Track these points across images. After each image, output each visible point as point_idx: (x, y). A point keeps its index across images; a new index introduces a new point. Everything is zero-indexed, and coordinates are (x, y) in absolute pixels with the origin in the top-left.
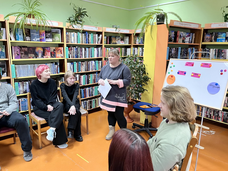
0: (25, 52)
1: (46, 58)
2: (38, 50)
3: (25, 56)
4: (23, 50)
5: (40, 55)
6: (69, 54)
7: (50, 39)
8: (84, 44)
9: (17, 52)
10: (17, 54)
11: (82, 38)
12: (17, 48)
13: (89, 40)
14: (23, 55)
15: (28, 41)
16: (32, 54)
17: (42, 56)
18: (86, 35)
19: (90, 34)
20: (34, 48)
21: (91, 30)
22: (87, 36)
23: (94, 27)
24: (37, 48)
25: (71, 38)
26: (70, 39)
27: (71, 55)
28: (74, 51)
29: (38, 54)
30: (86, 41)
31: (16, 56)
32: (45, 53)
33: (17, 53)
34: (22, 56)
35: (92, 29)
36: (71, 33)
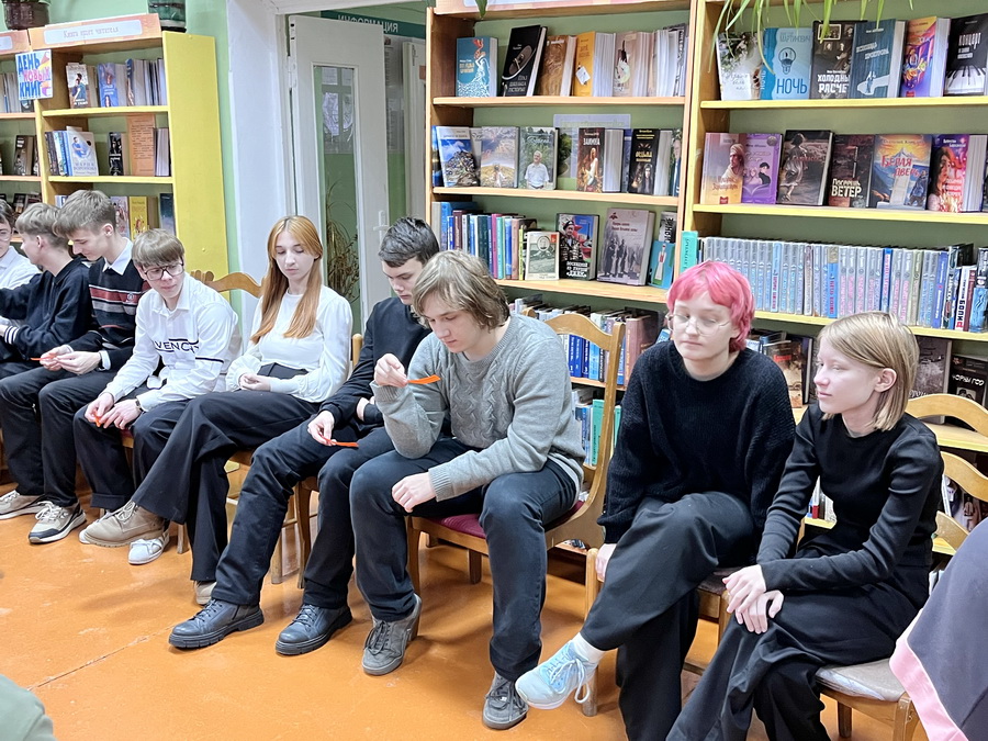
0: (809, 163)
1: (941, 209)
2: (890, 154)
4: (801, 154)
5: (902, 187)
7: (974, 72)
9: (762, 166)
10: (761, 175)
12: (764, 142)
14: (794, 184)
15: (833, 96)
16: (850, 177)
17: (913, 199)
20: (867, 144)
24: (887, 141)
29: (886, 181)
31: (755, 186)
32: (940, 177)
34: (789, 188)
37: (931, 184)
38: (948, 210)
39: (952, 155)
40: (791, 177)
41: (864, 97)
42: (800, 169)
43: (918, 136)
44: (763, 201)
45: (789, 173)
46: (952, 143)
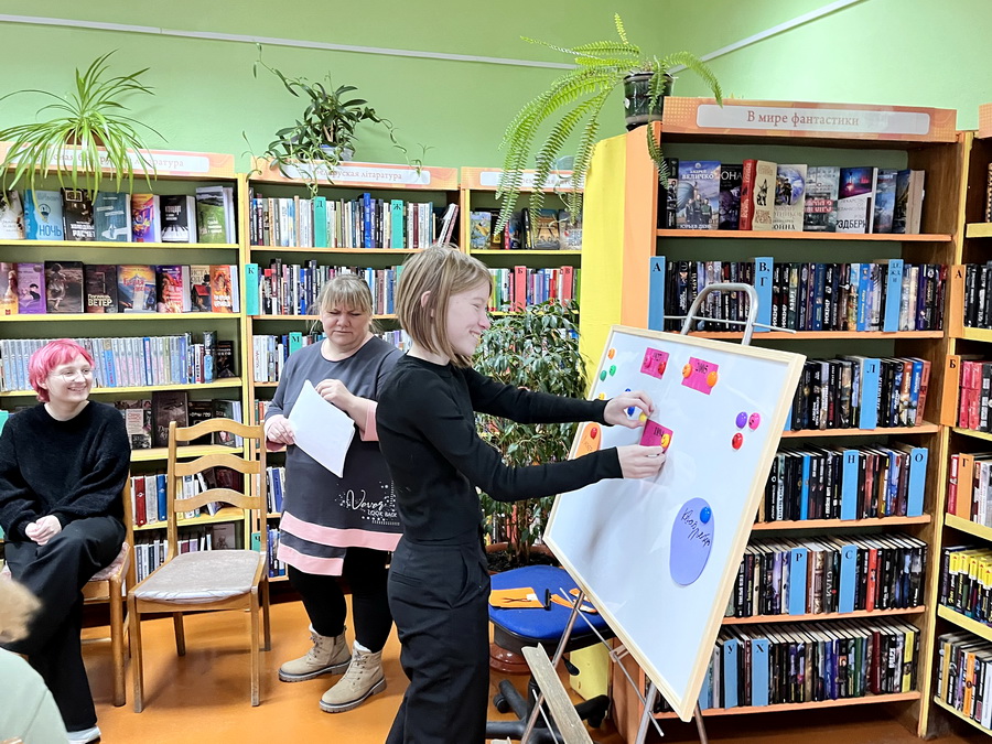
0: (68, 284)
1: (168, 311)
2: (129, 277)
3: (66, 302)
4: (61, 278)
5: (140, 298)
6: (268, 296)
7: (180, 229)
8: (349, 248)
9: (32, 286)
10: (32, 293)
11: (343, 222)
12: (31, 269)
13: (378, 230)
14: (59, 299)
15: (84, 239)
16: (101, 293)
17: (148, 306)
18: (362, 210)
19: (386, 205)
20: (112, 272)
21: (392, 181)
22: (367, 210)
23: (408, 168)
24: (126, 269)
25: (278, 221)
26: (272, 226)
27: (274, 300)
28: (292, 283)
29: (128, 294)
30: (363, 236)
31: (28, 301)
32: (164, 291)
33: (34, 289)
34: (55, 301)
35: (398, 181)
36: (278, 203)
37: (158, 296)
38: (174, 311)
39: (170, 277)
40: (56, 294)
41: (109, 240)
42: (62, 288)
43: (145, 266)
44: (36, 312)
45: (54, 291)
46: (170, 271)
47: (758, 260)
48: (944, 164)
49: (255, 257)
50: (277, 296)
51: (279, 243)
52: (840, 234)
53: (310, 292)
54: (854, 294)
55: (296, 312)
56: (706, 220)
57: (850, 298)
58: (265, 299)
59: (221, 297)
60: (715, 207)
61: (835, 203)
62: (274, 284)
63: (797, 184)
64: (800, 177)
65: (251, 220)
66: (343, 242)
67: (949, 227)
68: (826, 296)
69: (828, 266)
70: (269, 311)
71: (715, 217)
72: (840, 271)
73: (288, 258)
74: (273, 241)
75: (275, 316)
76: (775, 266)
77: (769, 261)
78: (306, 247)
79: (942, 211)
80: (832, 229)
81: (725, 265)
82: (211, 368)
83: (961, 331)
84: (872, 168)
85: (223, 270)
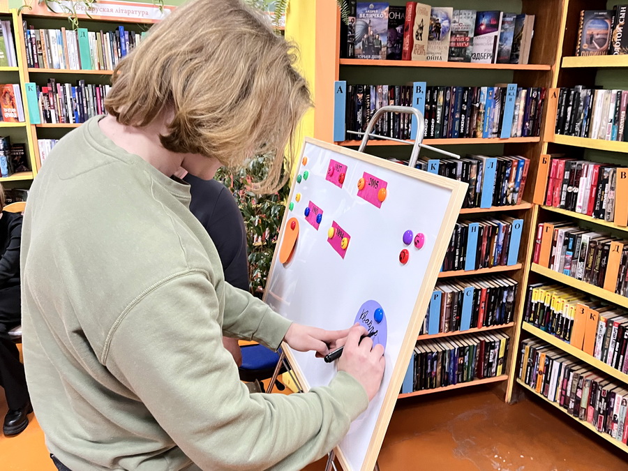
6: (47, 108)
8: (110, 71)
11: (103, 50)
18: (118, 40)
19: (137, 36)
21: (141, 17)
22: (123, 40)
23: (153, 6)
25: (49, 48)
26: (45, 52)
27: (53, 112)
28: (65, 98)
36: (47, 33)
47: (416, 84)
48: (549, 11)
49: (33, 77)
50: (54, 108)
51: (52, 65)
52: (475, 64)
53: (81, 105)
54: (482, 110)
55: (71, 121)
56: (377, 51)
57: (479, 114)
58: (45, 111)
59: (9, 110)
60: (384, 41)
61: (472, 39)
62: (51, 99)
63: (445, 24)
64: (447, 18)
65: (27, 47)
66: (105, 65)
67: (550, 60)
68: (462, 112)
69: (465, 89)
70: (49, 120)
71: (384, 49)
72: (473, 93)
73: (62, 78)
74: (47, 64)
75: (54, 124)
76: (428, 88)
77: (423, 85)
78: (74, 68)
79: (545, 48)
80: (468, 60)
81: (391, 88)
82: (6, 166)
83: (553, 137)
84: (500, 12)
85: (8, 88)
